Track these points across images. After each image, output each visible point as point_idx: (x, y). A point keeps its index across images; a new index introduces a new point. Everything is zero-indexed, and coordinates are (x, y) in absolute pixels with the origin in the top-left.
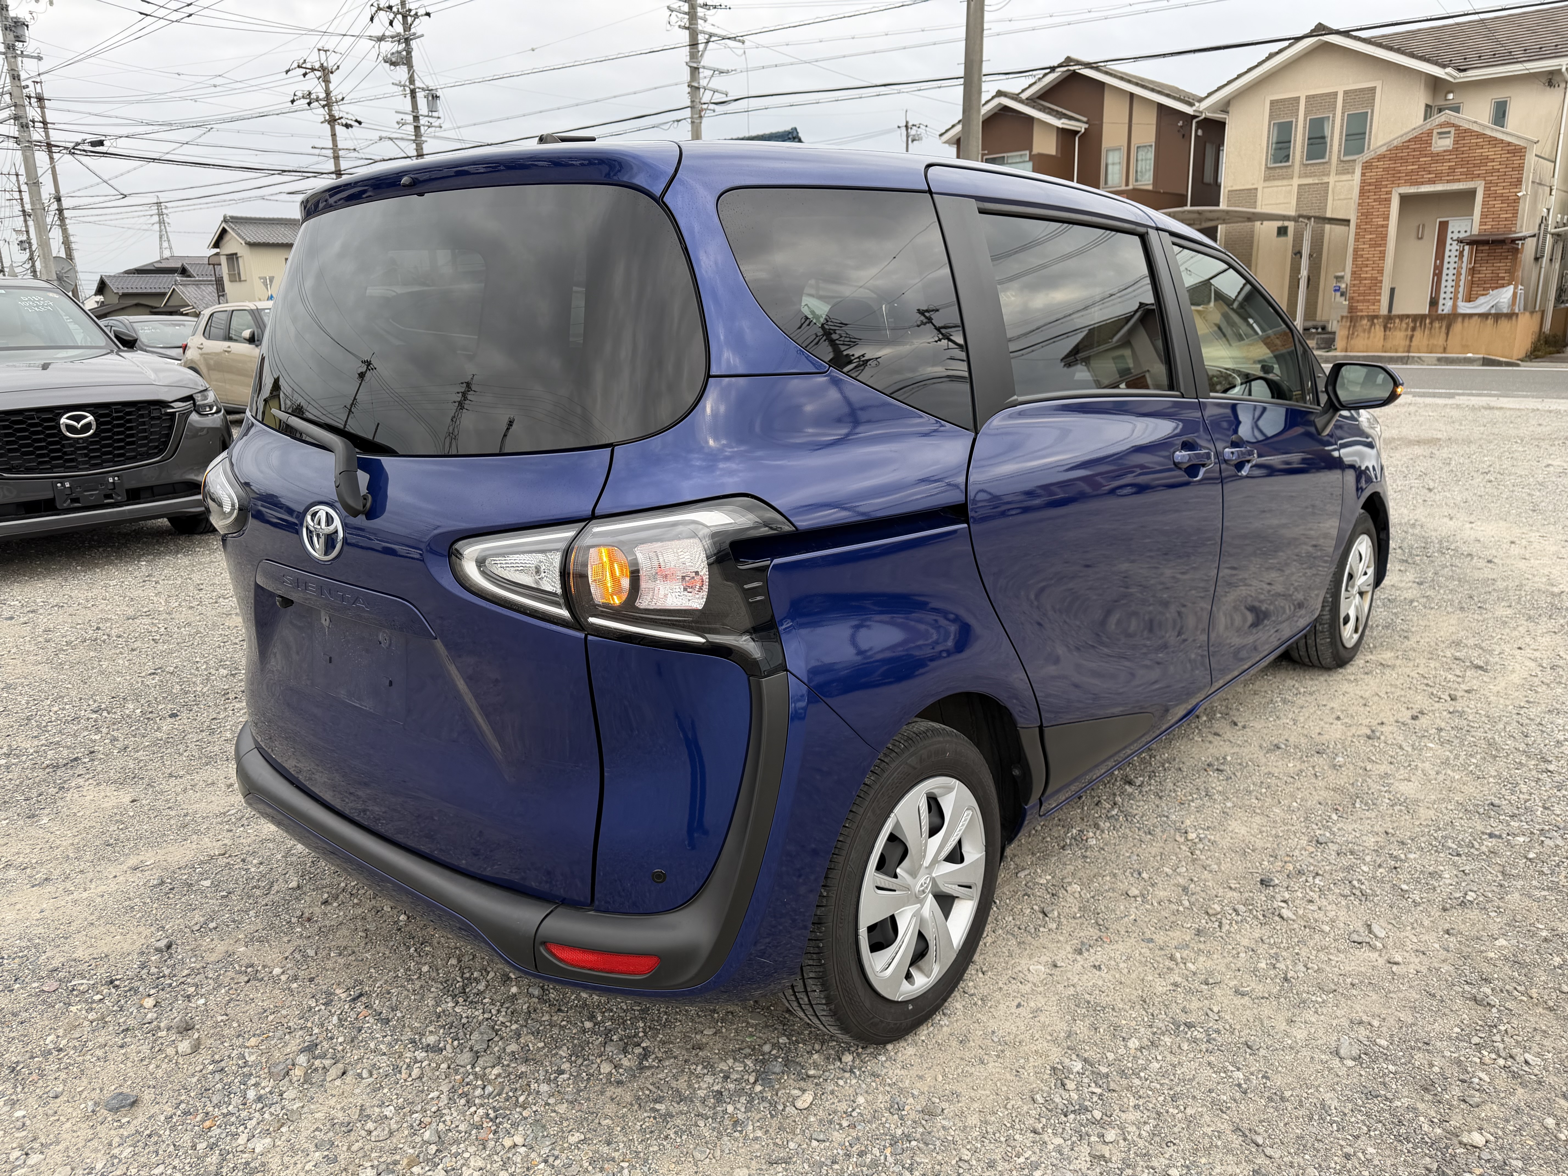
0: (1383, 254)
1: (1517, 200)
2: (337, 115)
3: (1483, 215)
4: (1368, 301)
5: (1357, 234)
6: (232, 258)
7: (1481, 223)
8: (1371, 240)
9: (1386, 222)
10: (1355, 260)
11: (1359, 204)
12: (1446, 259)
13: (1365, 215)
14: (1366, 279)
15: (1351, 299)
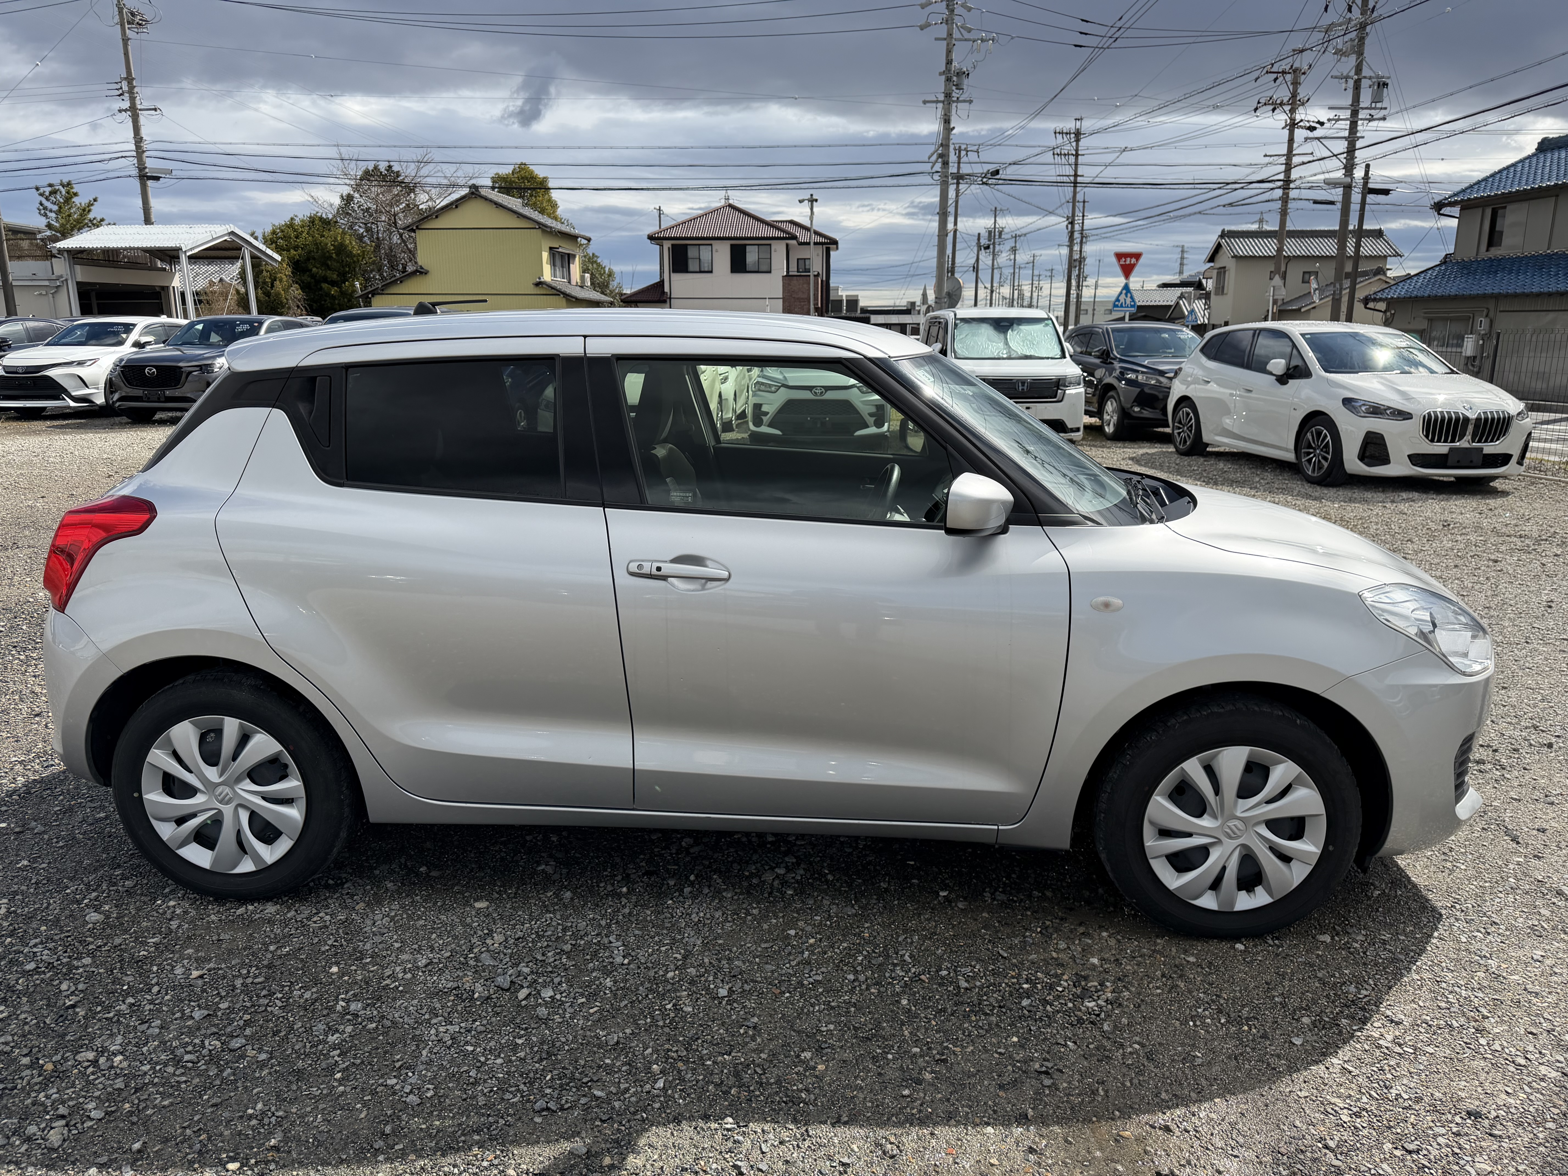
2: (1298, 118)
6: (1222, 271)
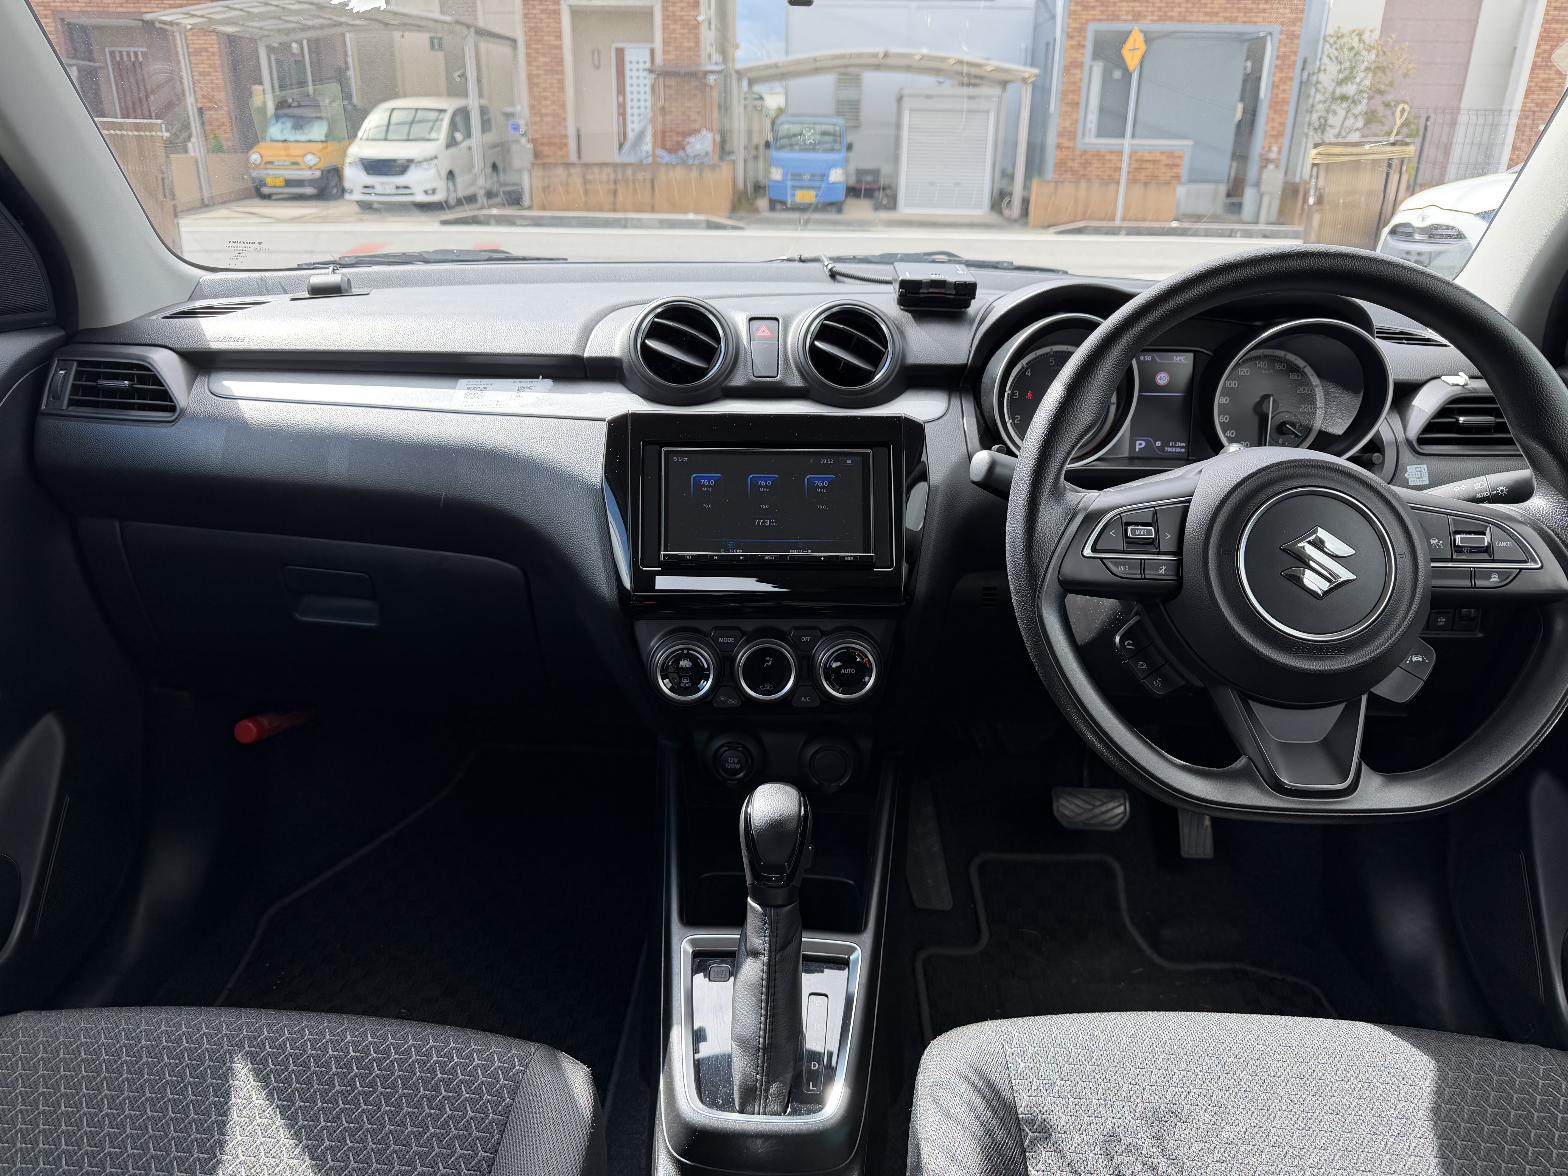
0: (561, 82)
1: (697, 26)
3: (666, 43)
4: (554, 144)
5: (528, 55)
7: (665, 52)
8: (545, 64)
9: (558, 43)
10: (531, 90)
11: (525, 16)
12: (629, 96)
13: (533, 31)
14: (547, 115)
15: (533, 141)
